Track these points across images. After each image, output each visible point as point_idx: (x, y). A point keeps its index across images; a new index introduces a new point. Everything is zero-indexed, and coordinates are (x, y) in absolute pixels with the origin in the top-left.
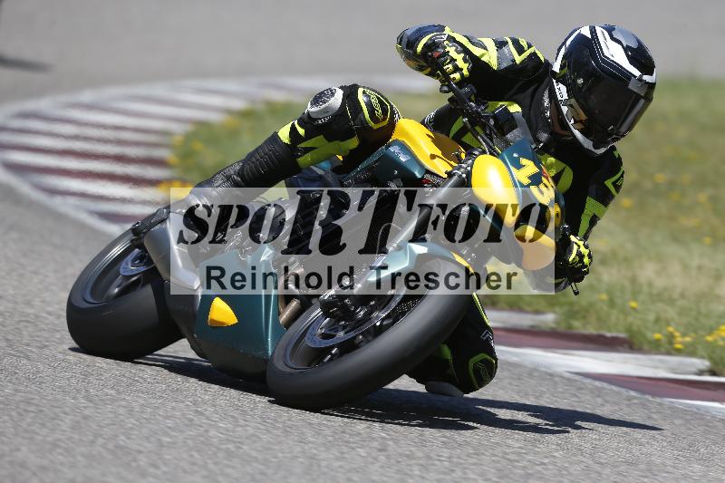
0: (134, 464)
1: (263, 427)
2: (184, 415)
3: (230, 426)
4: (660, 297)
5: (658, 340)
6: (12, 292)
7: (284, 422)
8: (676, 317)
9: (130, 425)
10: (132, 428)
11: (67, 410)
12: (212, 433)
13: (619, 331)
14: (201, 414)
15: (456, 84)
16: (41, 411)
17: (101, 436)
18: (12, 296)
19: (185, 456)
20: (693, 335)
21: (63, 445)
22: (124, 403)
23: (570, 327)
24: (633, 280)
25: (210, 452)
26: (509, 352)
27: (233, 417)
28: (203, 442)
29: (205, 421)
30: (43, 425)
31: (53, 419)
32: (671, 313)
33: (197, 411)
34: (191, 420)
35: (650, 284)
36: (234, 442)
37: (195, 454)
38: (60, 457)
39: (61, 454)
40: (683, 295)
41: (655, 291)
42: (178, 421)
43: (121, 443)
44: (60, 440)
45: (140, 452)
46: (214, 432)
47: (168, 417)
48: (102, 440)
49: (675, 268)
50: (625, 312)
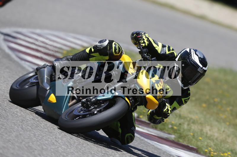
0: (33, 153)
1: (76, 150)
2: (51, 141)
3: (65, 148)
4: (209, 138)
5: (206, 152)
6: (4, 88)
7: (83, 151)
8: (213, 145)
9: (34, 140)
10: (34, 141)
11: (15, 130)
12: (60, 149)
13: (194, 146)
14: (57, 141)
15: (142, 47)
16: (6, 129)
17: (24, 141)
18: (3, 90)
19: (50, 154)
20: (218, 153)
21: (12, 141)
22: (33, 132)
23: (179, 141)
24: (202, 130)
25: (58, 155)
26: (158, 144)
27: (67, 145)
28: (56, 151)
29: (58, 144)
30: (6, 133)
31: (10, 132)
32: (212, 144)
33: (56, 140)
34: (54, 143)
35: (207, 133)
36: (66, 153)
37: (53, 154)
38: (10, 145)
39: (10, 144)
40: (217, 139)
41: (208, 136)
42: (50, 142)
43: (30, 145)
44: (11, 139)
45: (36, 149)
46: (61, 149)
47: (46, 140)
48: (25, 143)
49: (216, 130)
50: (197, 140)
